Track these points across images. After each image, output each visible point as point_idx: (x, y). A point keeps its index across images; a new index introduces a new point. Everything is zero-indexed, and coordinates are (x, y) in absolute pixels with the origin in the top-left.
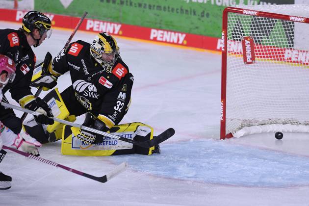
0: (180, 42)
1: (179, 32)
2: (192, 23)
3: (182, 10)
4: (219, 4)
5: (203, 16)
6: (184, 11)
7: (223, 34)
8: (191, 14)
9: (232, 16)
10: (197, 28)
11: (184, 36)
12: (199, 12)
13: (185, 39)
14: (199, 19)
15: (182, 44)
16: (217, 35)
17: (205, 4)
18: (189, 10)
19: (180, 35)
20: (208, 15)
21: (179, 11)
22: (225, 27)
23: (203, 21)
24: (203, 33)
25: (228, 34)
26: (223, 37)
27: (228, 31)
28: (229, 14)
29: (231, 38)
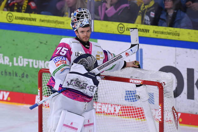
0: (5, 99)
1: (3, 91)
2: (14, 83)
3: (6, 72)
4: (36, 67)
5: (23, 77)
6: (8, 74)
7: (39, 91)
8: (13, 75)
9: (46, 76)
10: (19, 87)
11: (8, 93)
12: (20, 74)
13: (9, 96)
14: (20, 79)
15: (7, 101)
16: (35, 92)
17: (25, 67)
18: (12, 72)
19: (5, 93)
20: (27, 76)
21: (4, 73)
22: (40, 85)
23: (23, 81)
24: (24, 91)
25: (43, 91)
26: (39, 93)
27: (43, 88)
28: (44, 74)
29: (45, 94)
